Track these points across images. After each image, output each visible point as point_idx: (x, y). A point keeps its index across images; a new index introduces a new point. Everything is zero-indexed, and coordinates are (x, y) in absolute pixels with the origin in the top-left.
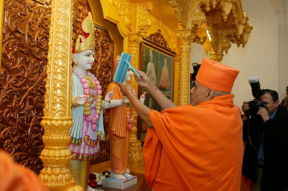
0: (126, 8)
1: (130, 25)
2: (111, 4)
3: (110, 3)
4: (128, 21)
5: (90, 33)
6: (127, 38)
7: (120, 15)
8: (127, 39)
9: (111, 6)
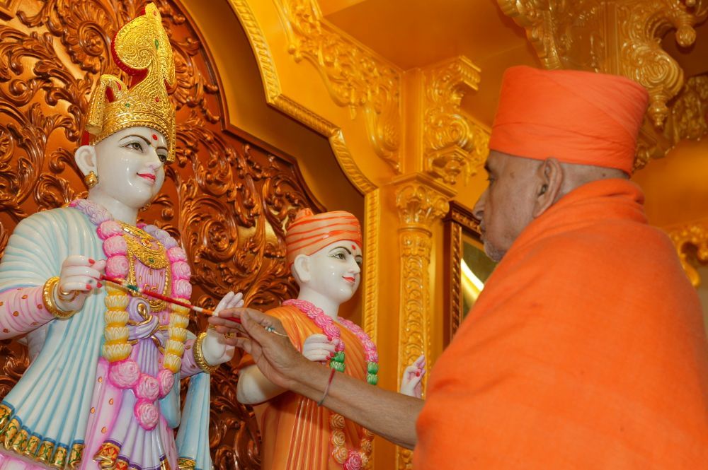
0: (367, 81)
1: (392, 148)
2: (298, 55)
3: (292, 52)
4: (380, 131)
5: (150, 69)
6: (377, 192)
7: (341, 105)
8: (377, 199)
9: (298, 61)
